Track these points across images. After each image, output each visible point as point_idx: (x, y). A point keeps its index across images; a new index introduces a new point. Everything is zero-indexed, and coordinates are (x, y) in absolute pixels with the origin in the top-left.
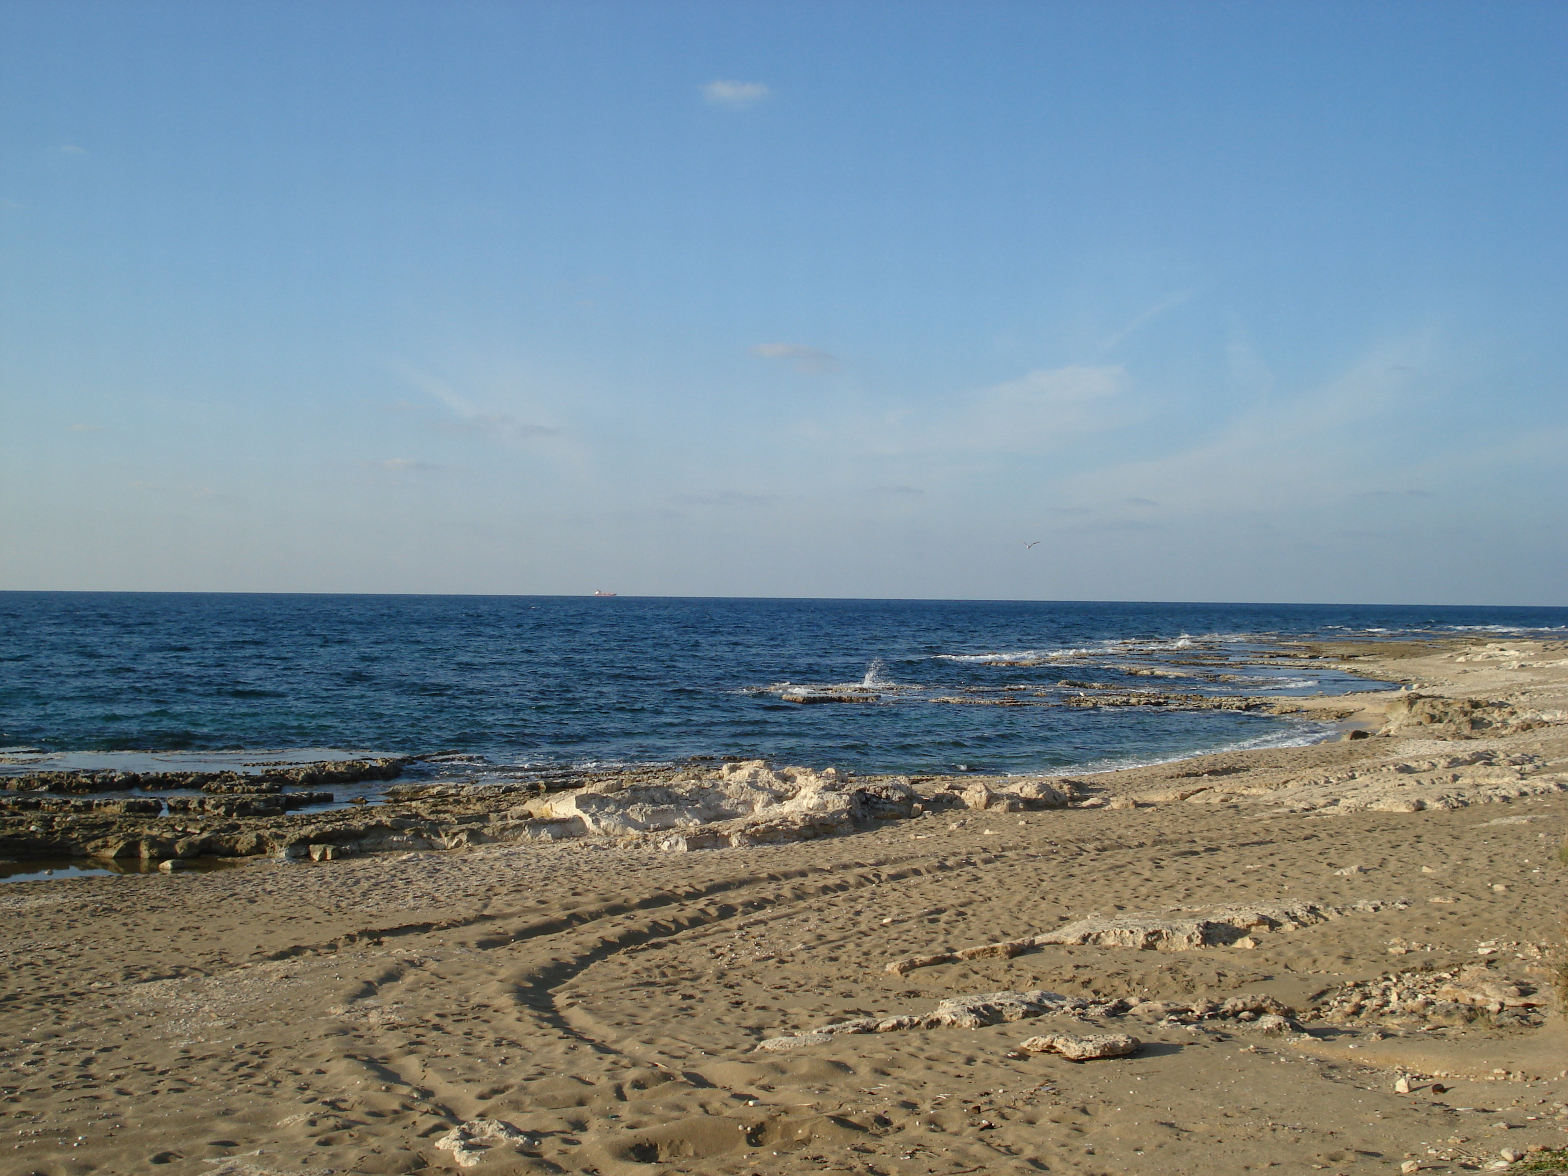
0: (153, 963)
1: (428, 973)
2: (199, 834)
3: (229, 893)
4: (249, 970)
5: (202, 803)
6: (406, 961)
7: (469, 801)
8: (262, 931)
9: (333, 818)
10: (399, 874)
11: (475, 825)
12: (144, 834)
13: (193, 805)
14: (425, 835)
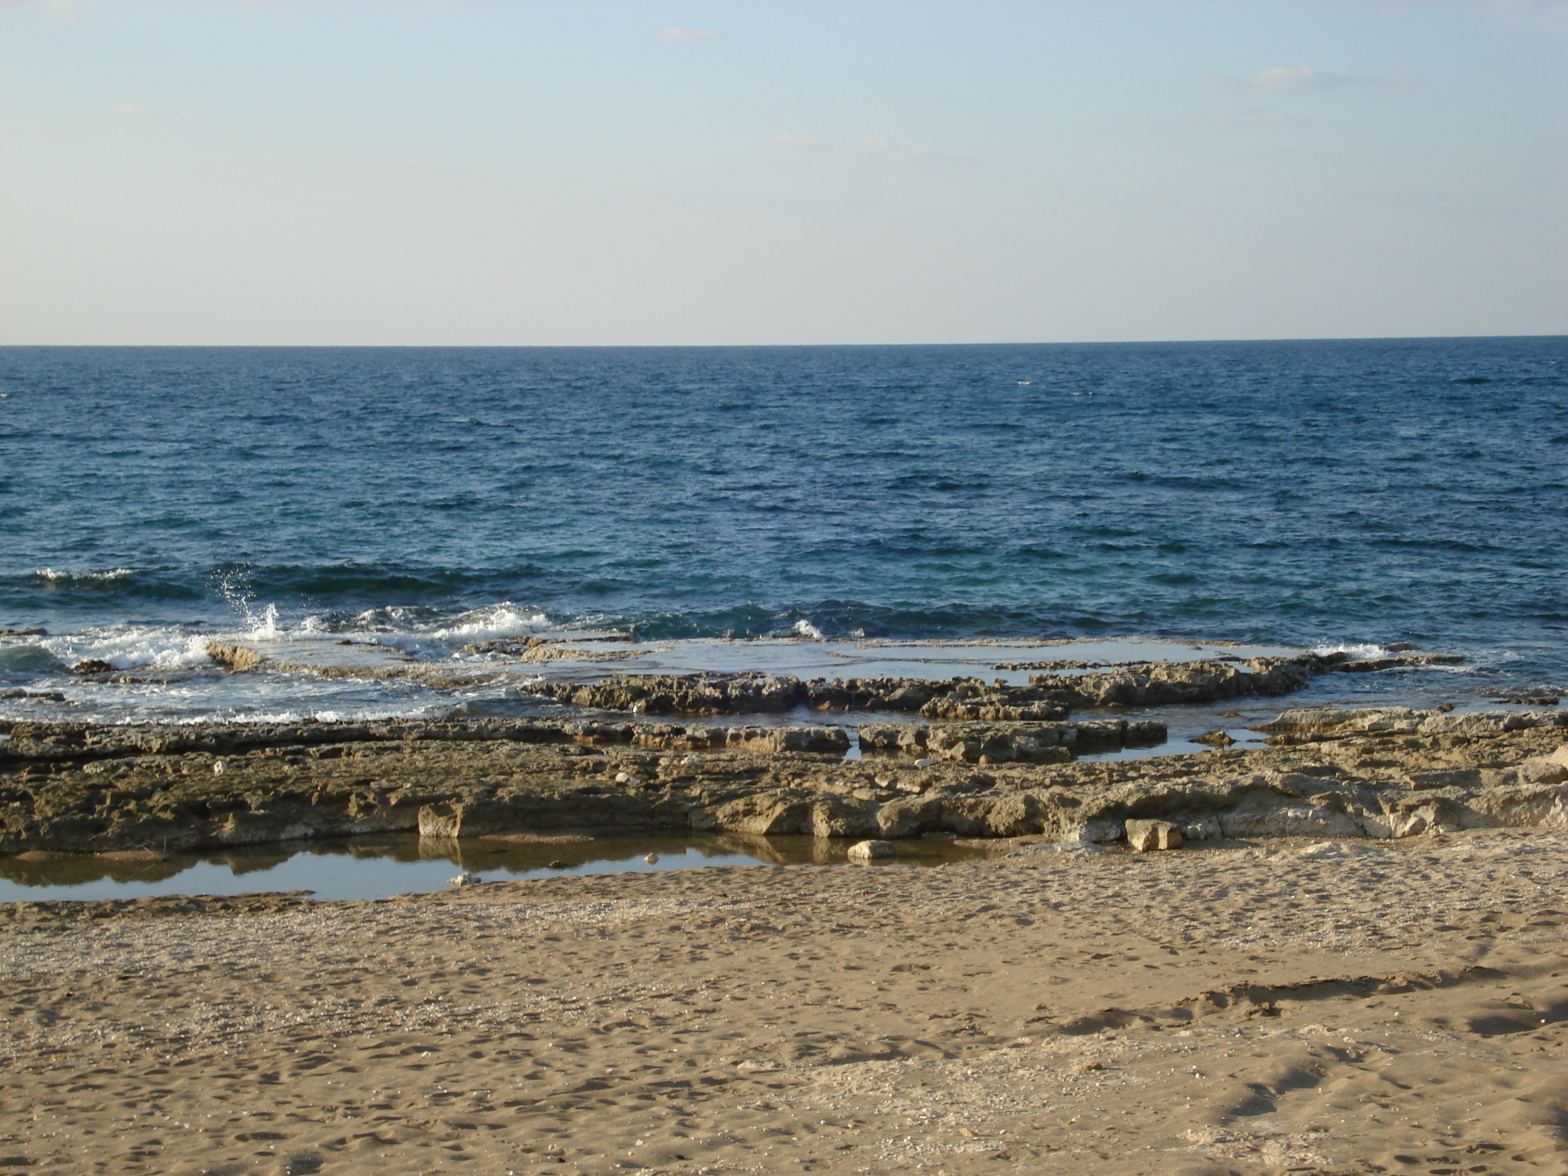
0: (848, 1029)
1: (1374, 1076)
2: (919, 794)
3: (979, 904)
4: (1026, 1051)
5: (921, 737)
6: (1329, 1049)
7: (1436, 743)
8: (1047, 978)
9: (1170, 771)
10: (1303, 881)
11: (1451, 792)
12: (820, 792)
13: (906, 739)
14: (1350, 809)
